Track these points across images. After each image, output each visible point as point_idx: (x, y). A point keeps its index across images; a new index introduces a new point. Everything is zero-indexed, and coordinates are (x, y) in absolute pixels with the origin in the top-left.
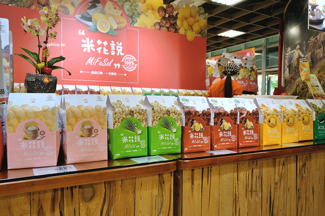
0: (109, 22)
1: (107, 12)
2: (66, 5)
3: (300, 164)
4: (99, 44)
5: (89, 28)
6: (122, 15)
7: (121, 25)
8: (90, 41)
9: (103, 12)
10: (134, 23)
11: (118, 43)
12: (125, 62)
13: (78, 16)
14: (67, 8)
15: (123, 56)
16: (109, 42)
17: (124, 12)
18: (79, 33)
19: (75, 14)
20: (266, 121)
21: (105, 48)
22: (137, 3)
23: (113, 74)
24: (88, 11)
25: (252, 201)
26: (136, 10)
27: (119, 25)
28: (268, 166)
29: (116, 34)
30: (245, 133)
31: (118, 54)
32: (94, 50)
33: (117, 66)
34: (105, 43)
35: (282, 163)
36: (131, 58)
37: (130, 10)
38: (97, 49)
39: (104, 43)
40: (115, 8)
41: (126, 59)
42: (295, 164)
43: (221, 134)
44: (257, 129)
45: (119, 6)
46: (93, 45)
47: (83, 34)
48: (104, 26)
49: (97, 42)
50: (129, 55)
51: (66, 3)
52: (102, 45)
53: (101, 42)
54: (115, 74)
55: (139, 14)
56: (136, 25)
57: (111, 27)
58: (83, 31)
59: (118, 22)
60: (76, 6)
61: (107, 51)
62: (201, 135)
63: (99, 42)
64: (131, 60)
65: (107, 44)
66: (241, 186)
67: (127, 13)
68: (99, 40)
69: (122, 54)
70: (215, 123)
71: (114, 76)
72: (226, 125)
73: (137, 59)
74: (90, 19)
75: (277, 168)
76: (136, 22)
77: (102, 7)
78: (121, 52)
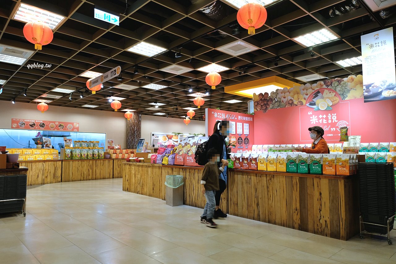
0: (327, 103)
1: (324, 97)
2: (301, 100)
3: (268, 178)
4: (321, 118)
5: (314, 110)
6: (335, 95)
7: (335, 102)
8: (315, 116)
9: (322, 98)
10: (345, 98)
11: (333, 114)
12: (339, 126)
13: (308, 105)
14: (302, 102)
15: (337, 122)
16: (327, 115)
17: (336, 93)
18: (309, 113)
19: (306, 103)
20: (259, 161)
21: (324, 120)
22: (346, 84)
23: (330, 135)
24: (313, 100)
25: (248, 186)
26: (346, 88)
27: (333, 103)
28: (253, 176)
29: (331, 109)
30: (252, 165)
31: (333, 122)
32: (317, 122)
33: (333, 130)
34: (325, 116)
35: (259, 176)
36: (343, 123)
37: (341, 90)
38: (320, 121)
39: (323, 116)
40: (330, 93)
41: (339, 124)
42: (266, 178)
43: (244, 165)
44: (257, 164)
45: (332, 90)
46: (317, 119)
47: (311, 113)
48: (323, 106)
49: (319, 117)
50: (342, 121)
51: (301, 99)
52: (323, 118)
53: (322, 116)
54: (332, 135)
55: (349, 91)
56: (346, 99)
57: (328, 105)
58: (311, 112)
59: (332, 100)
60: (306, 99)
61: (326, 121)
62: (238, 164)
63: (321, 116)
64: (344, 124)
65: (326, 116)
66: (244, 180)
67: (339, 93)
68: (321, 115)
69: (336, 121)
70: (242, 161)
71: (331, 136)
72: (245, 162)
73: (348, 122)
74: (314, 104)
75: (257, 177)
76: (347, 97)
77: (322, 95)
78: (335, 120)
